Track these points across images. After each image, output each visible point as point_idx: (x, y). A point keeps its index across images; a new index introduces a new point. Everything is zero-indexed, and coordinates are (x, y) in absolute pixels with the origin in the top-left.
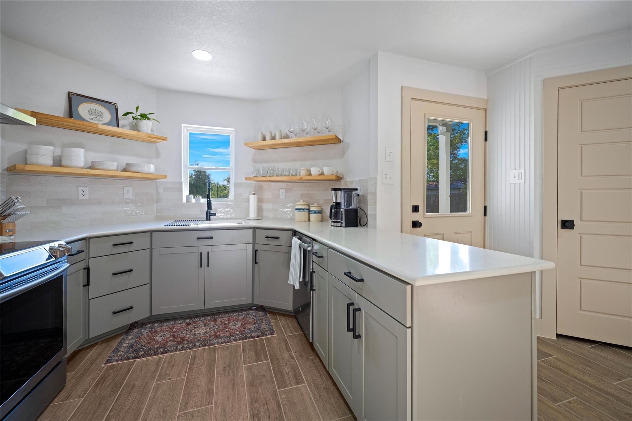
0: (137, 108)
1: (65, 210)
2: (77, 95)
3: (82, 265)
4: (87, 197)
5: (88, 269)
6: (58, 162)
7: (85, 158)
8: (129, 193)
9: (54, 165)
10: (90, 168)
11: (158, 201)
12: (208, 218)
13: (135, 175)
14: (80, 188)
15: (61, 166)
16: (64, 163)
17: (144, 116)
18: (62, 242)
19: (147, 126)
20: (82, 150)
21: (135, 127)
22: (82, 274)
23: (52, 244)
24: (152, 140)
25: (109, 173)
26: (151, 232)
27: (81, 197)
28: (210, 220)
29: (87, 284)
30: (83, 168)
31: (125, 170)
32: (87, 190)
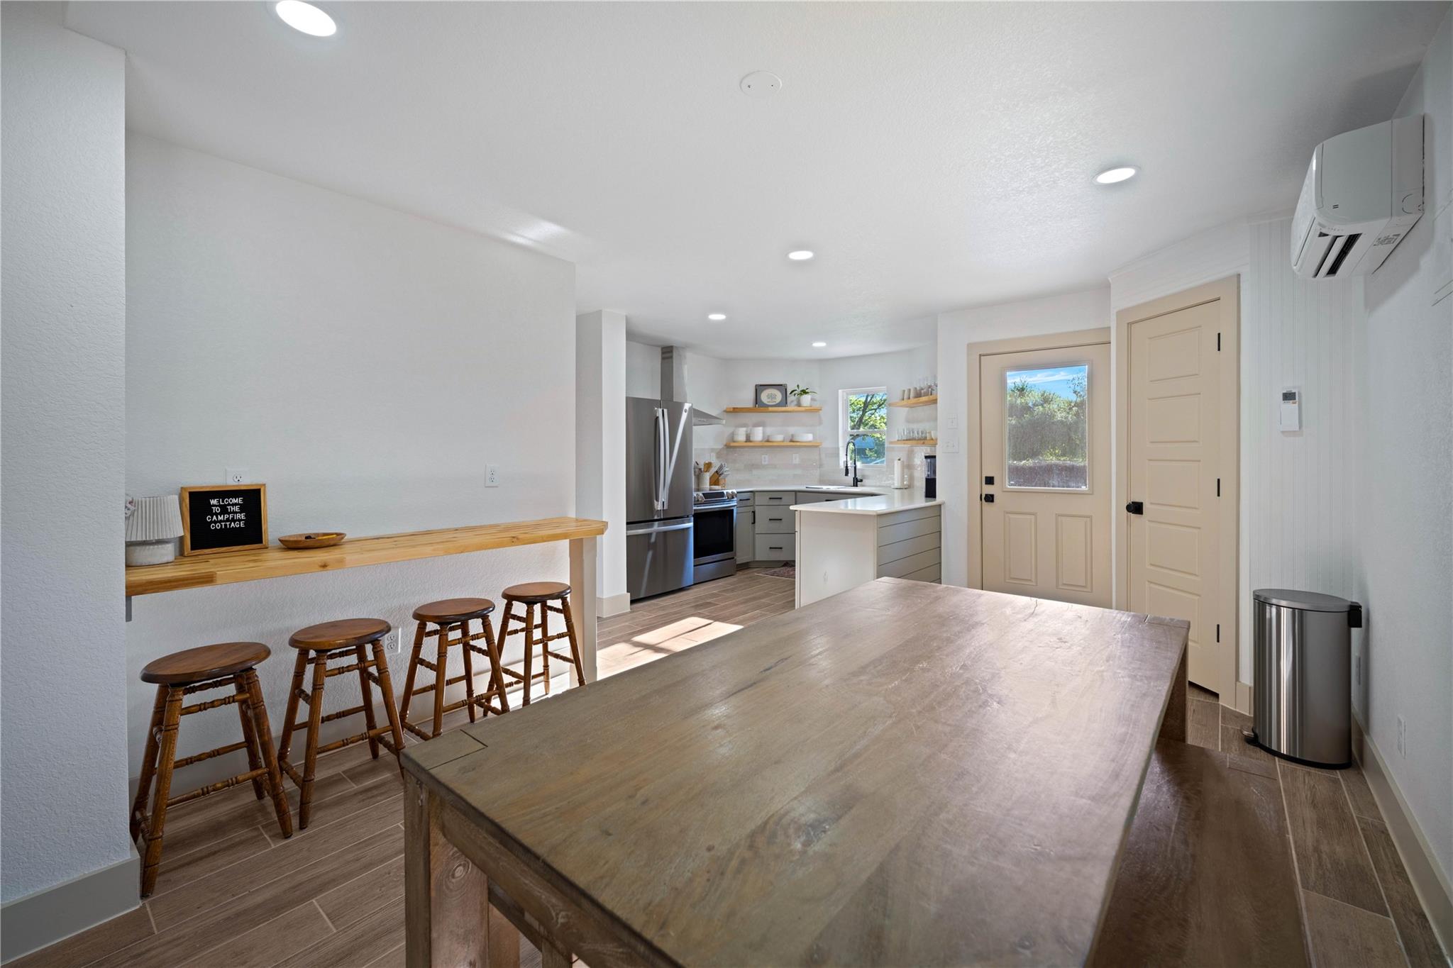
0: (798, 386)
1: (755, 472)
2: (761, 385)
3: (751, 509)
4: (766, 463)
5: (754, 512)
6: (748, 439)
7: (764, 433)
8: (796, 458)
9: (746, 442)
10: (768, 441)
11: (821, 466)
12: (855, 485)
13: (798, 444)
14: (763, 456)
15: (751, 441)
16: (751, 439)
17: (804, 392)
18: (735, 491)
19: (806, 400)
20: (761, 428)
21: (799, 405)
22: (751, 514)
23: (728, 491)
24: (813, 411)
25: (775, 444)
26: (796, 492)
27: (763, 463)
28: (857, 486)
29: (754, 523)
30: (761, 441)
31: (792, 441)
32: (767, 456)
